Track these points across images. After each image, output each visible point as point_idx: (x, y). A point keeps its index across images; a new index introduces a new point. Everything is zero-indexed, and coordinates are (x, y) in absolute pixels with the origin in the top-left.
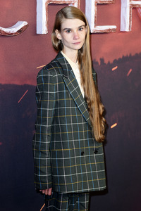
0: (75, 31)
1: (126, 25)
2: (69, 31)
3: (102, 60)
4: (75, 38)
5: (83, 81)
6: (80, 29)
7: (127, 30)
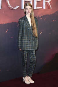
0: (29, 9)
1: (44, 7)
2: (27, 9)
3: (38, 16)
4: (28, 11)
5: (32, 22)
6: (30, 9)
7: (45, 8)
